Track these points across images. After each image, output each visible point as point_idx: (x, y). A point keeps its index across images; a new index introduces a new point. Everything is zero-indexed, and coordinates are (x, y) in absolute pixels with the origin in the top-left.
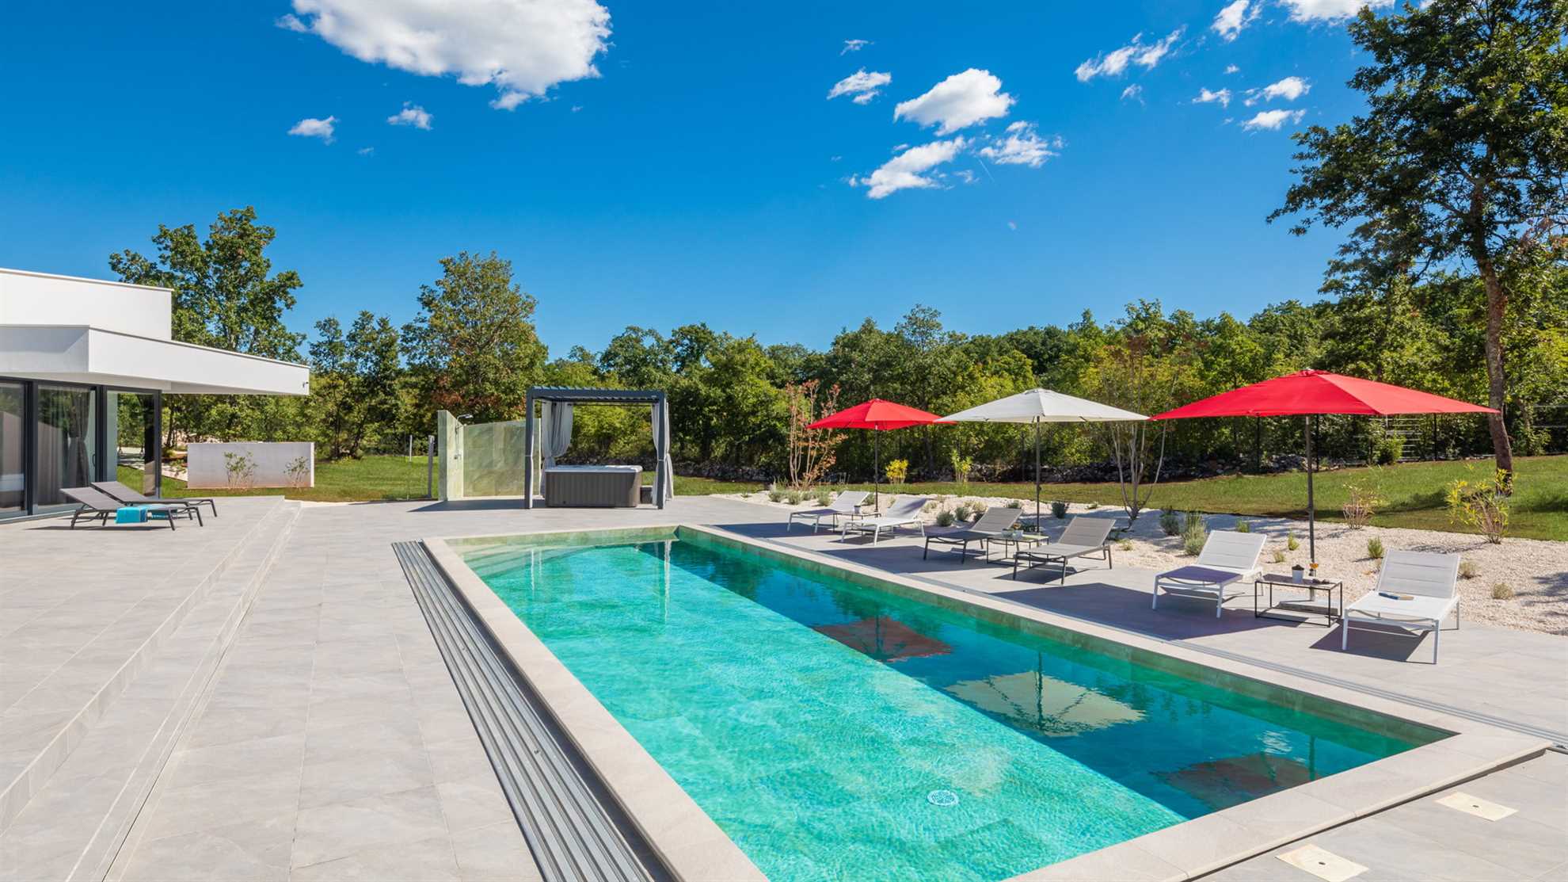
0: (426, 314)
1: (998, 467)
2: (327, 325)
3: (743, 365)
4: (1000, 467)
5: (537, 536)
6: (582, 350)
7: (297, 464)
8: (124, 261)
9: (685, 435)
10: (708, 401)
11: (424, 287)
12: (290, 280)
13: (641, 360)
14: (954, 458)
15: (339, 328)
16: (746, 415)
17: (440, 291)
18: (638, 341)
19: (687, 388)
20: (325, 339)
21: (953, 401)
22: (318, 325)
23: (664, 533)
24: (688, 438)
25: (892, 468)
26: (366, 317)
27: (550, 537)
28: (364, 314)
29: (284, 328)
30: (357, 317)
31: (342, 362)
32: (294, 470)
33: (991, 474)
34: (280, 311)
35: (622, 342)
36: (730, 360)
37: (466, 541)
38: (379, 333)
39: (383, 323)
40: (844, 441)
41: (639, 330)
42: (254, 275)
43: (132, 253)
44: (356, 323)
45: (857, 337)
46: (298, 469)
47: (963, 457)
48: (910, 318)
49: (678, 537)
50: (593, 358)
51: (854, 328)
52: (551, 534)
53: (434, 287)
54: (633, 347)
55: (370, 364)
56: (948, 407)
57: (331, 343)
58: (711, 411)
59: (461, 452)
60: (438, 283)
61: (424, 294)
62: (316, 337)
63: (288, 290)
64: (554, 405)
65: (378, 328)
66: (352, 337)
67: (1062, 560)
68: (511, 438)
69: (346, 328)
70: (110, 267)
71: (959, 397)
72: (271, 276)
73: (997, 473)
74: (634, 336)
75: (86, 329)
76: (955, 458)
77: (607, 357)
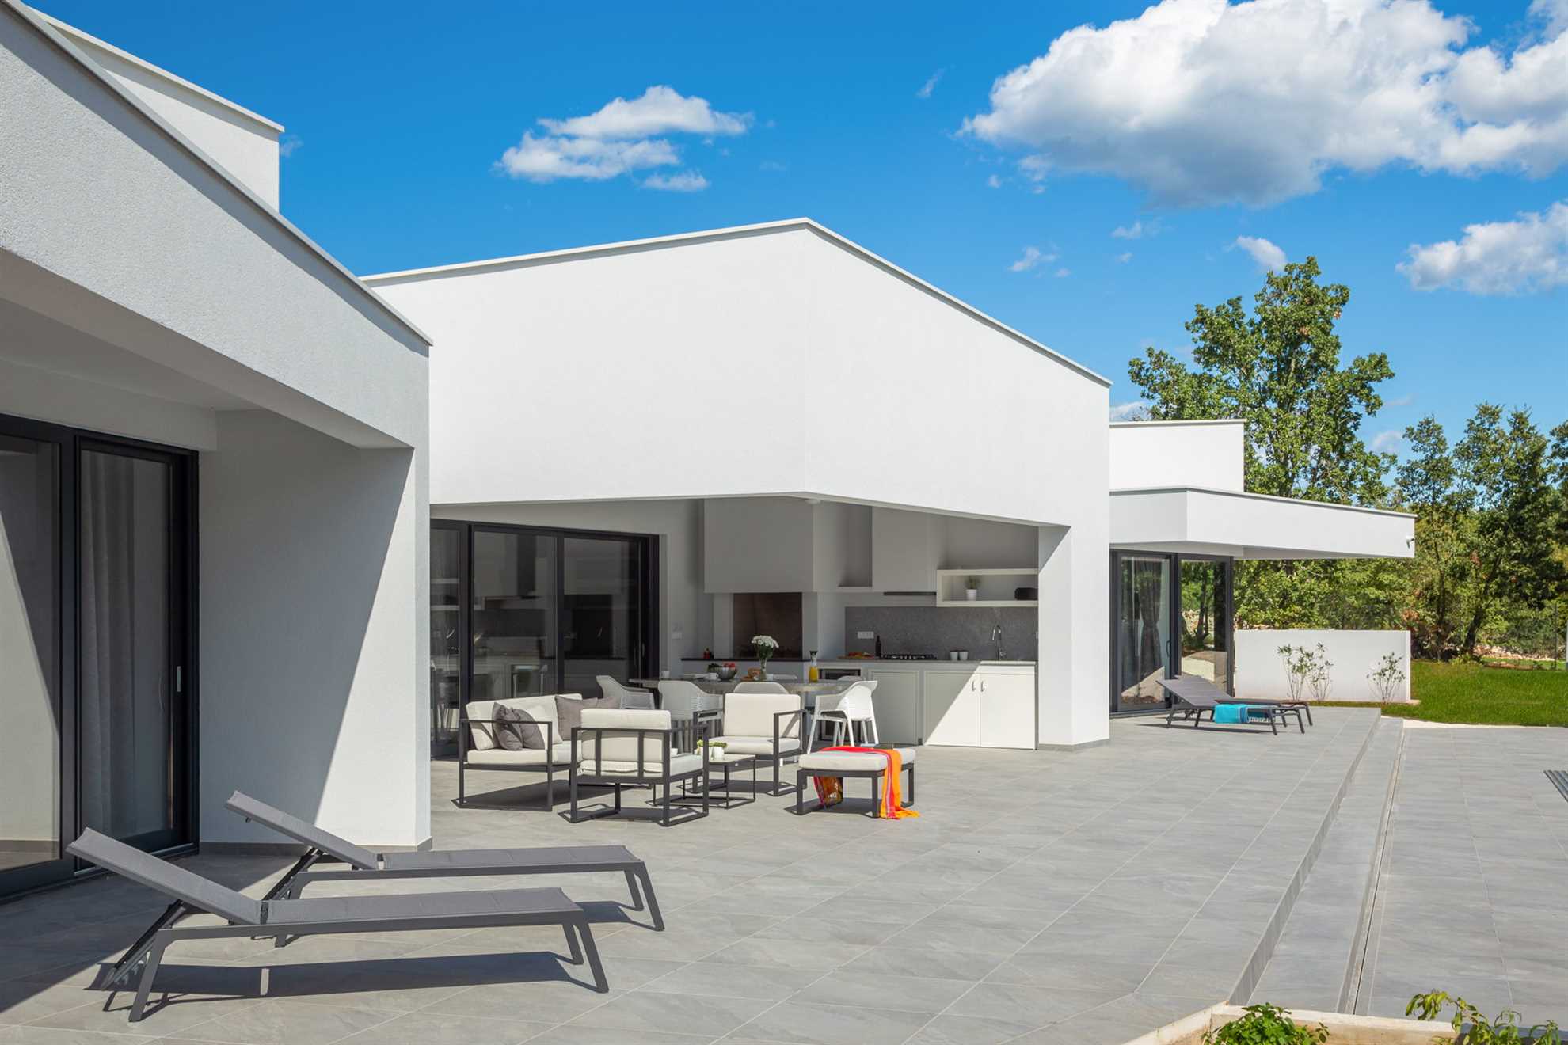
2: (1426, 433)
7: (1386, 665)
8: (1146, 366)
12: (1379, 366)
15: (1442, 435)
20: (1421, 456)
22: (1412, 433)
26: (1490, 413)
29: (1361, 445)
31: (1448, 492)
32: (1382, 673)
34: (1355, 419)
38: (1512, 438)
39: (1519, 421)
42: (1318, 363)
43: (1157, 352)
44: (1472, 425)
46: (1387, 673)
55: (1496, 494)
57: (1429, 461)
62: (1409, 454)
63: (1372, 384)
65: (1509, 430)
66: (1464, 453)
69: (1455, 435)
72: (1344, 362)
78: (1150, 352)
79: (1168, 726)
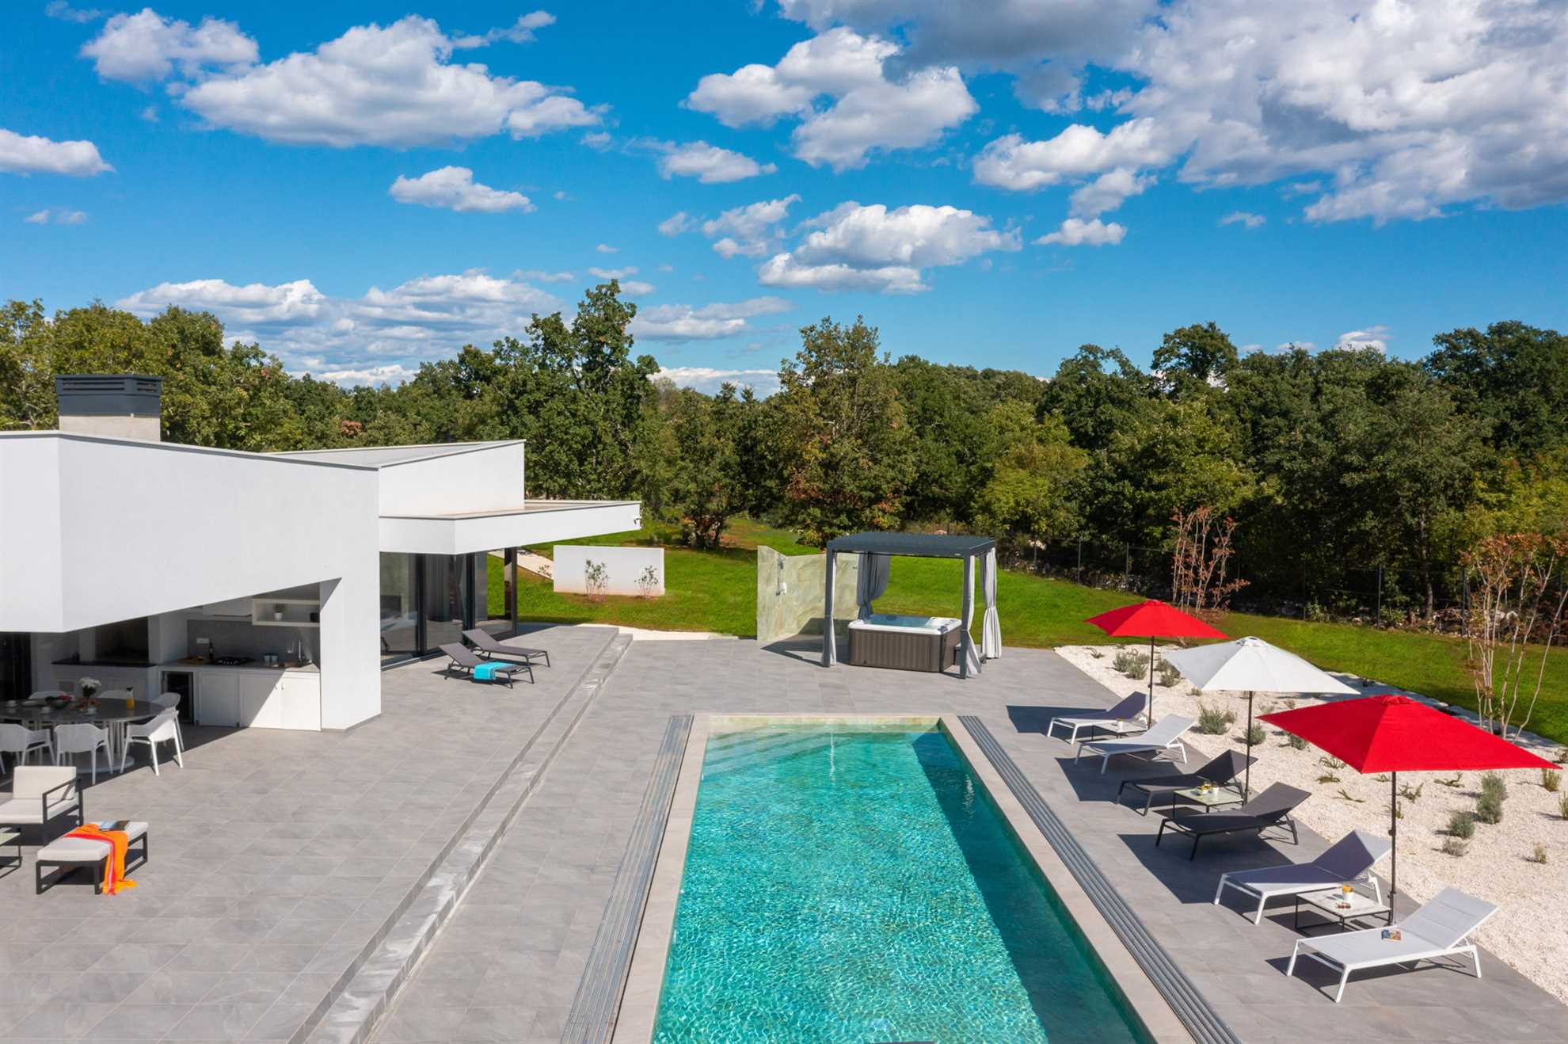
7: (647, 573)
8: (505, 348)
12: (648, 365)
23: (924, 724)
37: (732, 720)
46: (647, 579)
59: (785, 585)
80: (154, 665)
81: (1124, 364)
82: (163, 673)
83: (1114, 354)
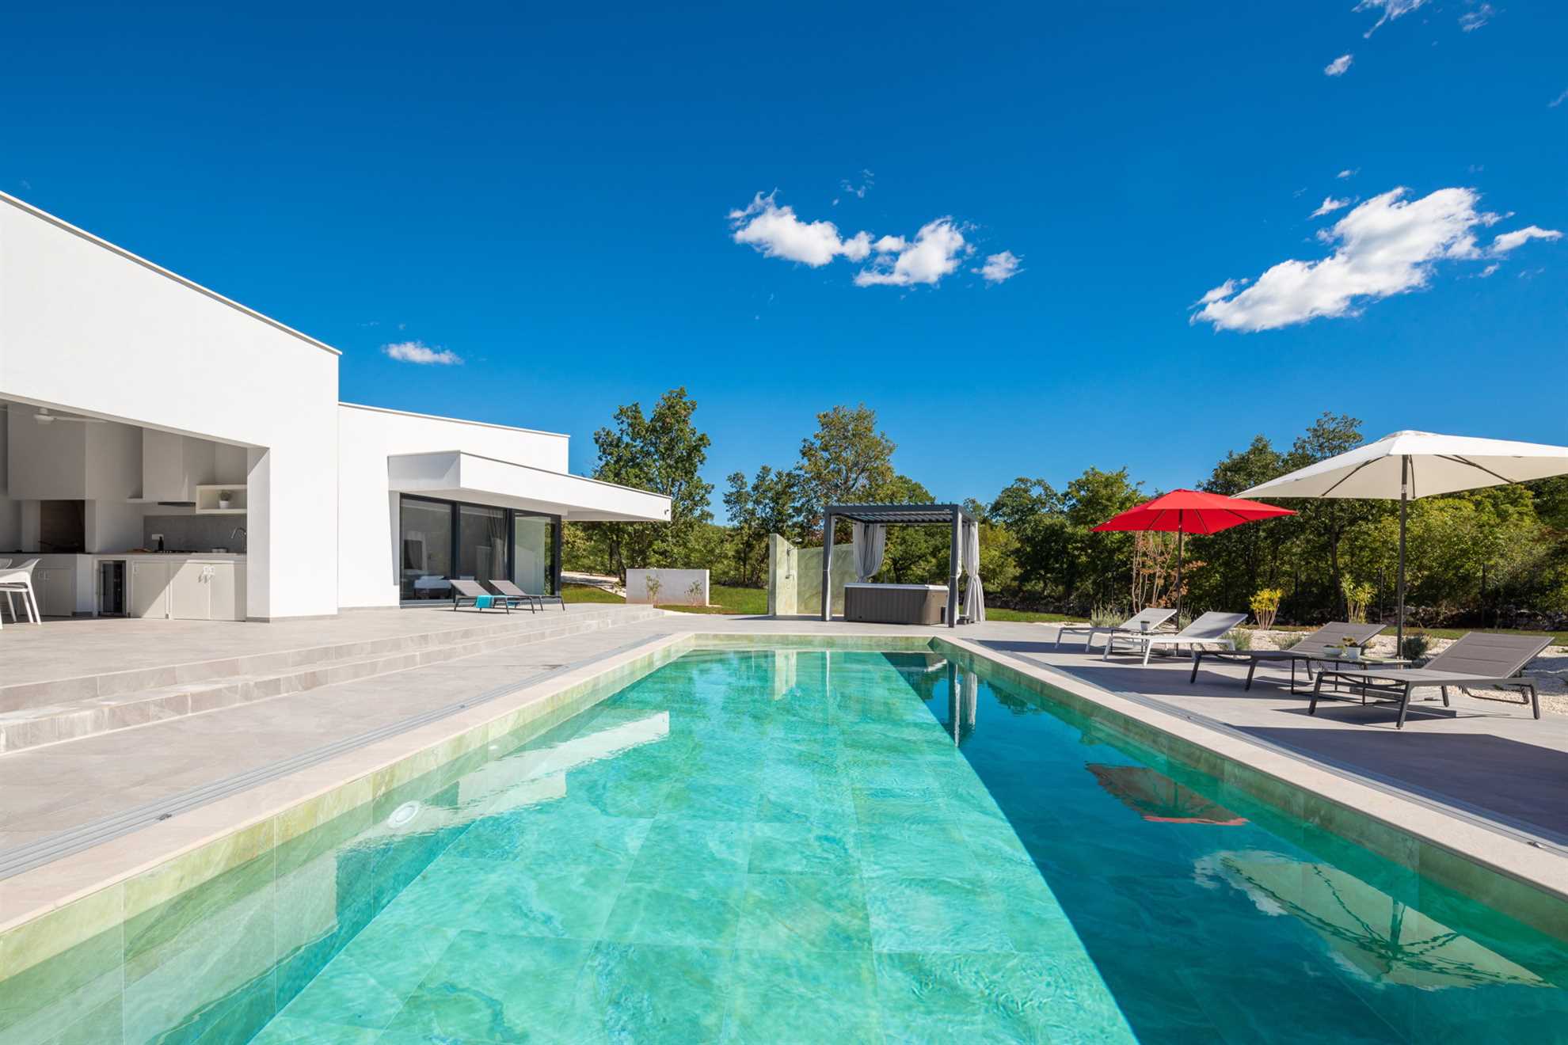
0: (805, 462)
1: (1443, 610)
2: (736, 478)
3: (1109, 499)
4: (1445, 610)
5: (782, 637)
6: (974, 502)
7: (695, 587)
9: (1046, 573)
10: (1072, 538)
11: (805, 440)
12: (703, 440)
13: (1029, 509)
14: (1344, 585)
15: (744, 480)
16: (1112, 552)
17: (818, 444)
18: (1026, 491)
19: (1051, 525)
20: (734, 490)
21: (1376, 528)
22: (729, 479)
23: (916, 644)
24: (1049, 575)
25: (1259, 598)
26: (766, 470)
27: (795, 639)
28: (764, 468)
29: (699, 480)
30: (758, 471)
31: (747, 508)
32: (692, 591)
33: (1432, 619)
34: (696, 466)
35: (1008, 492)
36: (1095, 493)
37: (716, 637)
38: (776, 484)
39: (778, 474)
40: (1200, 569)
41: (1027, 480)
44: (759, 476)
45: (1244, 460)
46: (695, 591)
47: (1358, 583)
48: (1315, 430)
49: (932, 649)
50: (984, 510)
51: (1242, 449)
52: (795, 636)
53: (813, 440)
54: (1021, 496)
55: (768, 510)
56: (1369, 535)
57: (738, 492)
58: (1076, 548)
59: (794, 572)
60: (816, 436)
61: (804, 446)
62: (726, 488)
63: (702, 449)
64: (867, 527)
65: (775, 479)
66: (756, 488)
67: (1403, 687)
68: (838, 560)
69: (750, 481)
70: (594, 441)
71: (1385, 523)
72: (690, 439)
73: (1441, 617)
74: (1023, 486)
75: (457, 454)
76: (1347, 584)
77: (996, 508)
78: (604, 429)
79: (455, 610)
80: (89, 553)
81: (1046, 489)
82: (100, 562)
83: (1039, 483)
